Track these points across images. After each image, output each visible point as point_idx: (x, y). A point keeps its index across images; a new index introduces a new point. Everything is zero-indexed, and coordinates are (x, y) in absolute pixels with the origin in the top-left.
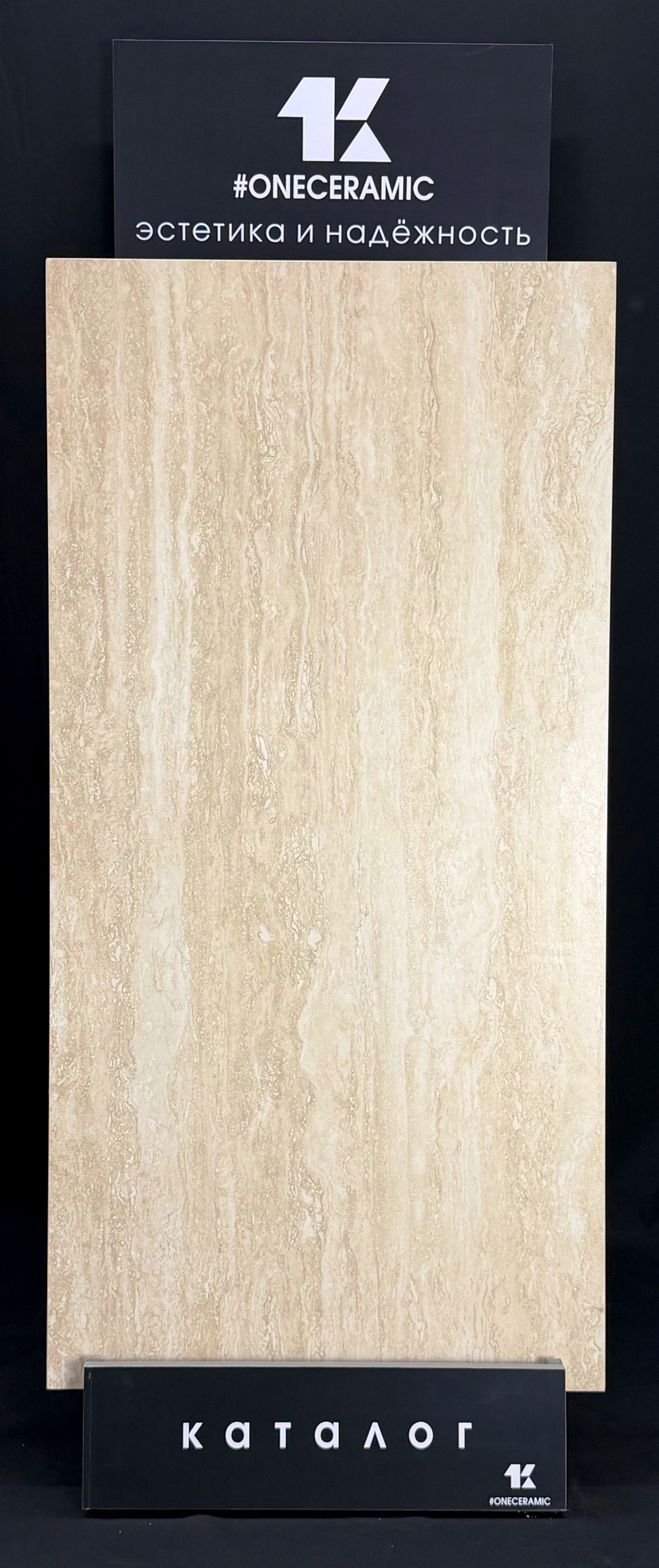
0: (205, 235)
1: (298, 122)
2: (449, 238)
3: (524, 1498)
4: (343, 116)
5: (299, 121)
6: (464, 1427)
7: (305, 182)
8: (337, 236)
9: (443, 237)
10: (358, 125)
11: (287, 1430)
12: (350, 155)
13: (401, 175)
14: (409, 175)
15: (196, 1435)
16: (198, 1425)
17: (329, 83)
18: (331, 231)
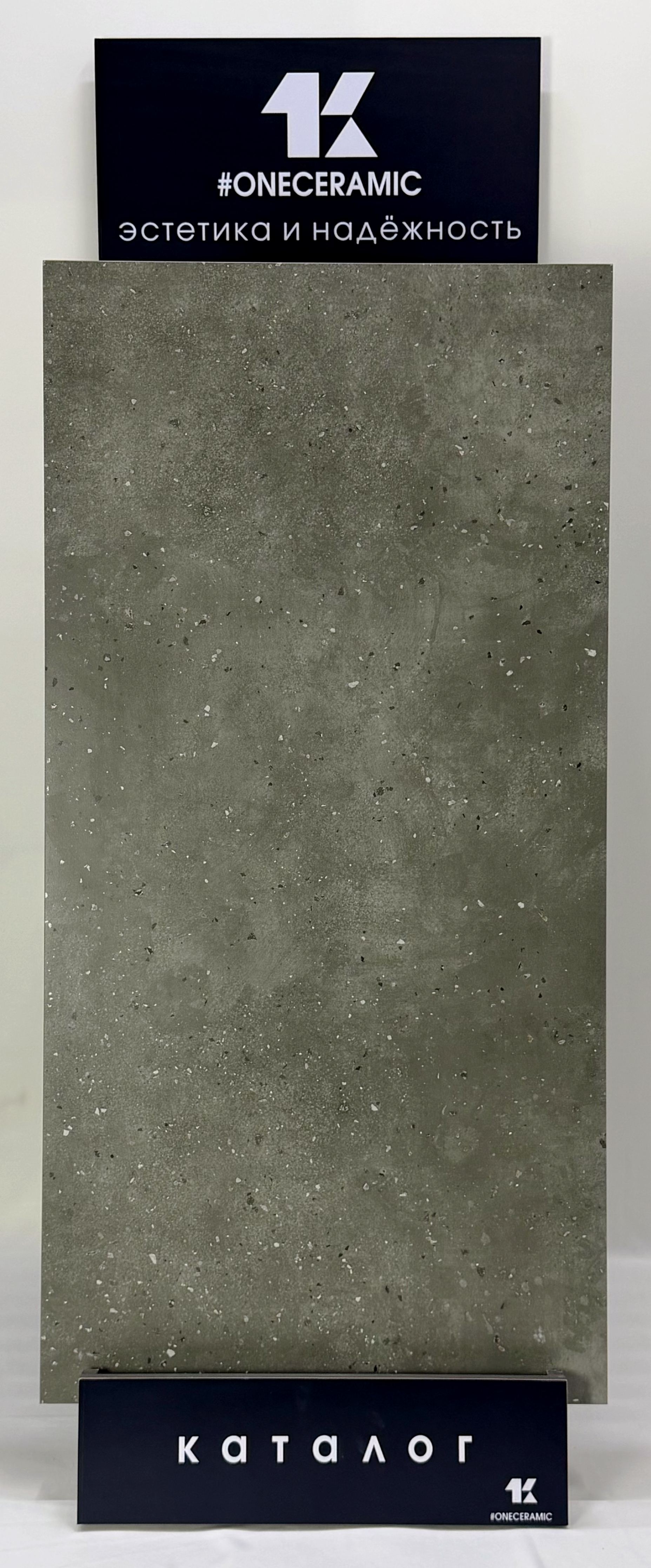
0: (189, 235)
1: (282, 119)
2: (438, 233)
3: (525, 1514)
4: (328, 111)
5: (284, 116)
6: (464, 1440)
7: (289, 179)
8: (324, 234)
9: (432, 233)
10: (342, 120)
11: (285, 1444)
12: (336, 151)
13: (387, 170)
14: (396, 170)
15: (193, 1449)
16: (194, 1439)
17: (313, 79)
18: (318, 228)
